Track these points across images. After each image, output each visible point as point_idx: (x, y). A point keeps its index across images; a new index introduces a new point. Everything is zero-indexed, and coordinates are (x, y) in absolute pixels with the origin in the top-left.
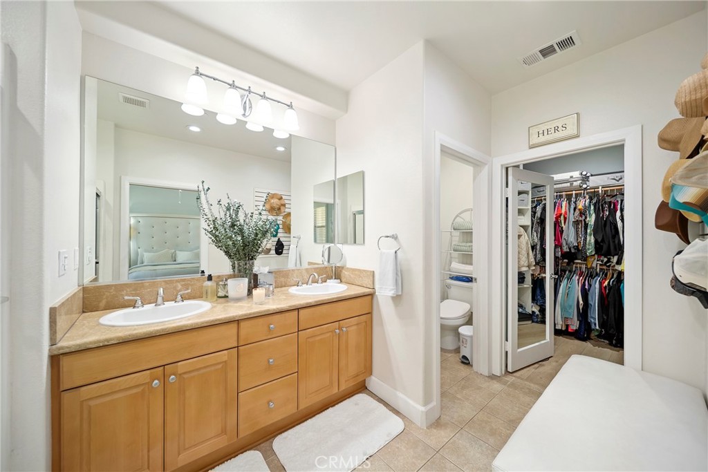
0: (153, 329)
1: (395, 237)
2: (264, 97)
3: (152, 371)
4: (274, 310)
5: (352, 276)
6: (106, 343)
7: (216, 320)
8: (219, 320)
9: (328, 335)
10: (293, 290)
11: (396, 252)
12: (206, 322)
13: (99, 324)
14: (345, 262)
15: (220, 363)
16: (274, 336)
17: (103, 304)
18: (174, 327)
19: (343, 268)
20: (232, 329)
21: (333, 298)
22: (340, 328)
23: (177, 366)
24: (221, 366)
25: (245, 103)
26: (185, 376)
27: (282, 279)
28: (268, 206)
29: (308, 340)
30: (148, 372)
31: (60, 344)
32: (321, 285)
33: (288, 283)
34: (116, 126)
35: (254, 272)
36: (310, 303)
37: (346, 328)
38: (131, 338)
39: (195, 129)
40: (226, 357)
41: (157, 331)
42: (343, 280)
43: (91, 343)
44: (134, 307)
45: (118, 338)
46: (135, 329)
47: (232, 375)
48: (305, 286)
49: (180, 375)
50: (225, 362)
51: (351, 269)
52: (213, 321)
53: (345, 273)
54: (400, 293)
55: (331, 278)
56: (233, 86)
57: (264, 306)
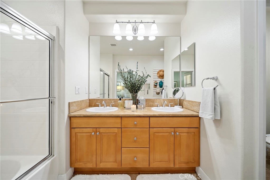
0: (92, 114)
1: (216, 79)
2: (141, 22)
3: (93, 129)
4: (136, 115)
5: (188, 105)
6: (80, 116)
7: (112, 115)
8: (114, 115)
9: (167, 134)
10: (154, 109)
11: (214, 89)
12: (109, 115)
13: (86, 110)
14: (185, 97)
15: (115, 133)
16: (136, 127)
17: (93, 105)
18: (98, 115)
19: (184, 100)
20: (119, 120)
21: (170, 115)
22: (175, 132)
23: (100, 129)
24: (115, 134)
25: (135, 28)
26: (103, 134)
27: (151, 103)
28: (158, 75)
29: (155, 133)
30: (92, 129)
31: (71, 114)
32: (170, 108)
33: (154, 105)
34: (113, 55)
35: (137, 98)
36: (156, 115)
37: (179, 133)
38: (86, 116)
39: (131, 50)
40: (117, 131)
41: (93, 115)
42: (184, 107)
43: (77, 115)
44: (99, 107)
45: (83, 115)
46: (91, 113)
47: (119, 139)
48: (161, 107)
49: (101, 133)
50: (116, 133)
51: (188, 101)
52: (111, 115)
53: (185, 103)
54: (219, 118)
55: (176, 105)
56: (129, 22)
57: (134, 113)
